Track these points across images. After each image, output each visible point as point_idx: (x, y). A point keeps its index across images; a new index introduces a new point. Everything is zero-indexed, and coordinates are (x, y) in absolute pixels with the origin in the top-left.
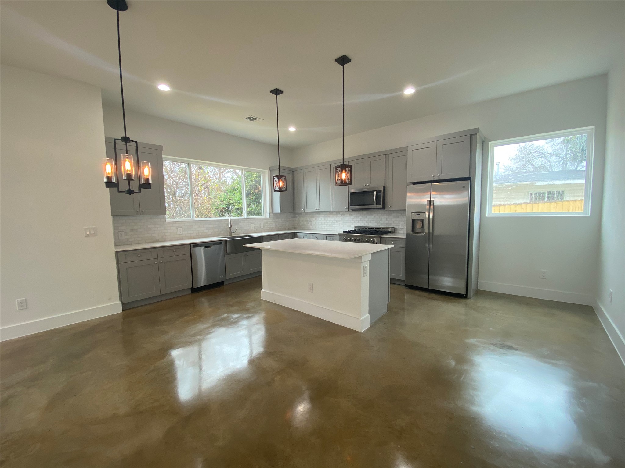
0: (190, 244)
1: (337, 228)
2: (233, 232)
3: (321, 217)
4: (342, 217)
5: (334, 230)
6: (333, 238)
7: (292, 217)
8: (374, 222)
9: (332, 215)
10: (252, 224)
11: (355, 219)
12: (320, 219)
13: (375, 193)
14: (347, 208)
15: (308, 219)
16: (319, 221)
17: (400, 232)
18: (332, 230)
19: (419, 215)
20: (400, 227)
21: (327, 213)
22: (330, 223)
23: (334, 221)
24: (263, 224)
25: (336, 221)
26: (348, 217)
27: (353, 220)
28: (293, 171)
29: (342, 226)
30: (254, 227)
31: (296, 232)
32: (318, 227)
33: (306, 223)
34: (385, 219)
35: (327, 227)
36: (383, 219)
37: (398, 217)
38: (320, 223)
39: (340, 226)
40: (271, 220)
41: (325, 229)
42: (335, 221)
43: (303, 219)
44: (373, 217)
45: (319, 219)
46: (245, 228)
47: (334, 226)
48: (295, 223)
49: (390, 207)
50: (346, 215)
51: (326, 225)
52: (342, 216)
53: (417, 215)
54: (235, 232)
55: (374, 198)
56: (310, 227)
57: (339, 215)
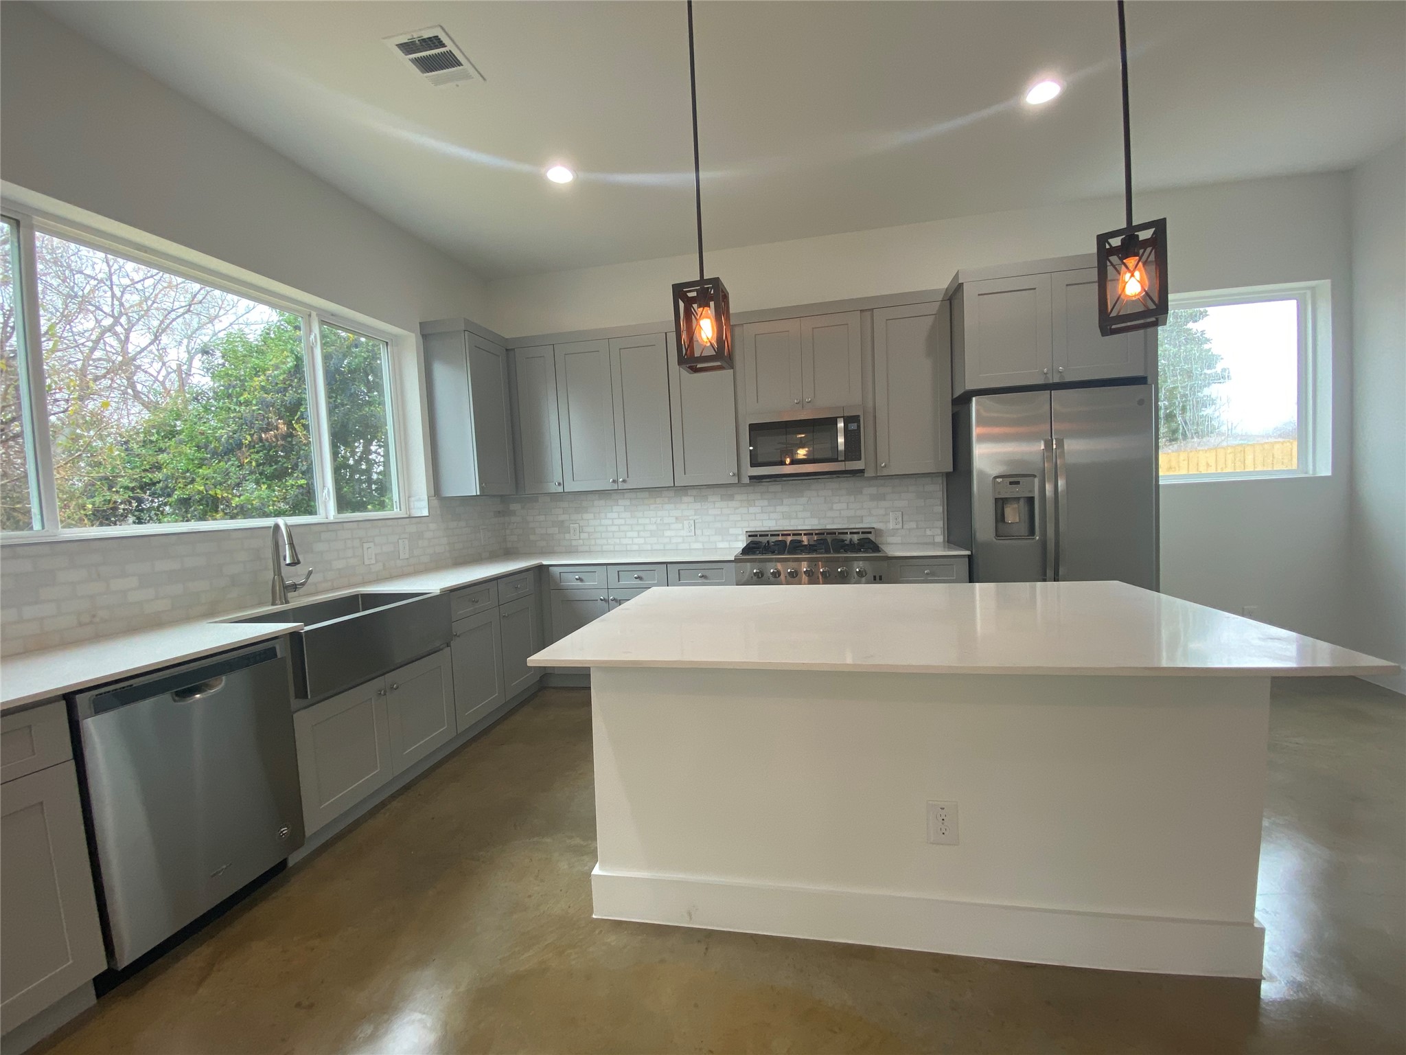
0: (69, 698)
1: (680, 540)
2: (294, 587)
3: (615, 508)
4: (698, 506)
5: (668, 547)
6: (707, 573)
7: (499, 514)
8: (808, 514)
9: (658, 500)
10: (366, 545)
11: (744, 510)
12: (615, 515)
13: (841, 425)
14: (734, 475)
15: (564, 517)
16: (609, 522)
17: (890, 540)
18: (661, 547)
19: (1018, 483)
20: (891, 526)
21: (640, 495)
22: (654, 527)
23: (666, 520)
24: (406, 541)
25: (677, 518)
26: (717, 505)
27: (737, 511)
28: (507, 350)
29: (699, 532)
30: (376, 555)
31: (545, 563)
32: (604, 541)
33: (556, 530)
34: (844, 506)
35: (641, 541)
36: (836, 506)
37: (882, 497)
38: (615, 528)
39: (689, 534)
40: (433, 526)
41: (636, 547)
42: (673, 520)
43: (542, 518)
44: (803, 500)
45: (609, 515)
46: (339, 564)
47: (668, 533)
48: (508, 532)
49: (885, 466)
50: (711, 499)
51: (639, 532)
52: (695, 501)
53: (1011, 483)
54: (303, 584)
55: (841, 440)
56: (574, 543)
57: (685, 499)
